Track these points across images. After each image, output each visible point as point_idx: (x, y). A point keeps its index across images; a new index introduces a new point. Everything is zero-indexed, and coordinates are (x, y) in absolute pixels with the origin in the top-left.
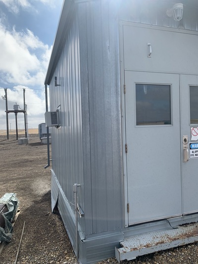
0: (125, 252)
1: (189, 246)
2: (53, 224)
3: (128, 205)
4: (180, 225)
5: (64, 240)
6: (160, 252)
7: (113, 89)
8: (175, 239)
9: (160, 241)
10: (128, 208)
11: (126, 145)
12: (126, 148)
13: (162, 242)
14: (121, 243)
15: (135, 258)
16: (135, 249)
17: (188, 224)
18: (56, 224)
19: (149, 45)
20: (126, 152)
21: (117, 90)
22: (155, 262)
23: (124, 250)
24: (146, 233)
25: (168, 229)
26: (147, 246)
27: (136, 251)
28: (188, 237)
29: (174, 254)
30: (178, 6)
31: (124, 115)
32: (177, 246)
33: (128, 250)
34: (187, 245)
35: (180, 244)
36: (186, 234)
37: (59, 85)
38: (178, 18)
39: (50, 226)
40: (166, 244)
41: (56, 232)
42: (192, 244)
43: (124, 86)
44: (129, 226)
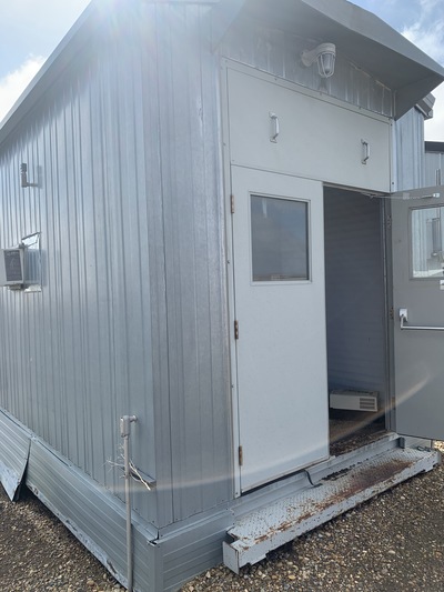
0: (246, 548)
1: (349, 515)
2: (25, 527)
3: (240, 449)
4: (324, 479)
5: (73, 557)
6: (303, 537)
7: (210, 203)
8: (327, 506)
9: (304, 514)
10: (240, 456)
11: (236, 323)
12: (236, 330)
13: (308, 516)
14: (230, 532)
15: (264, 556)
16: (263, 538)
17: (337, 474)
18: (33, 527)
19: (274, 118)
20: (236, 337)
21: (216, 205)
22: (300, 558)
23: (245, 545)
24: (270, 504)
25: (306, 489)
26: (283, 528)
27: (266, 541)
28: (347, 497)
29: (329, 534)
30: (329, 49)
31: (230, 259)
32: (330, 518)
33: (251, 543)
34: (344, 515)
35: (336, 514)
36: (341, 493)
37: (33, 185)
38: (327, 72)
39: (19, 534)
40: (313, 518)
41: (41, 543)
42: (352, 510)
43: (231, 197)
44: (243, 494)
